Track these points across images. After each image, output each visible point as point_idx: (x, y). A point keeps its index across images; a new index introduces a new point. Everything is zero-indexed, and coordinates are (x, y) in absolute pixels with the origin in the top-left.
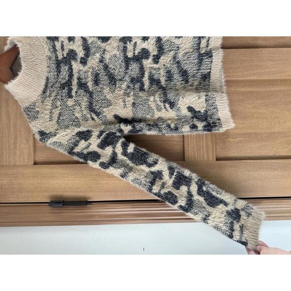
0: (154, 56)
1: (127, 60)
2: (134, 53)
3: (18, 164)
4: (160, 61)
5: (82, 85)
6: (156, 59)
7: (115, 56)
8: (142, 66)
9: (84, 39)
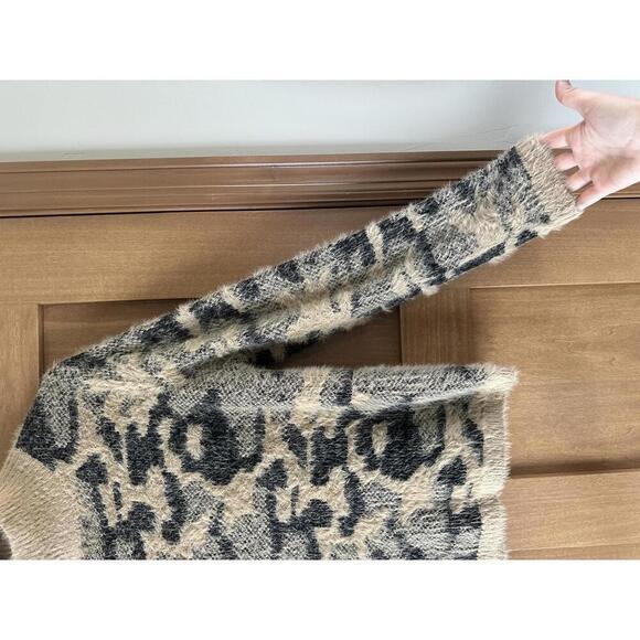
0: (341, 519)
1: (277, 530)
2: (293, 513)
4: (357, 530)
6: (347, 527)
7: (247, 519)
8: (314, 541)
9: (170, 479)
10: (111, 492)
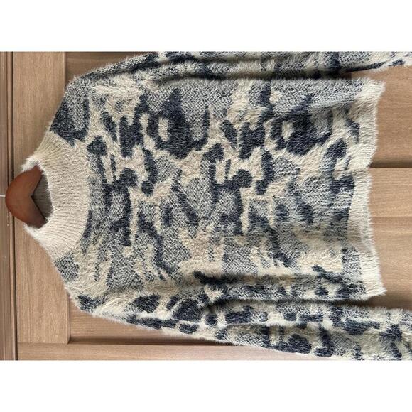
0: (258, 182)
1: (215, 189)
2: (226, 178)
3: (44, 341)
4: (268, 190)
5: (145, 226)
6: (262, 188)
7: (197, 181)
8: (239, 197)
9: (148, 154)
10: (109, 160)
